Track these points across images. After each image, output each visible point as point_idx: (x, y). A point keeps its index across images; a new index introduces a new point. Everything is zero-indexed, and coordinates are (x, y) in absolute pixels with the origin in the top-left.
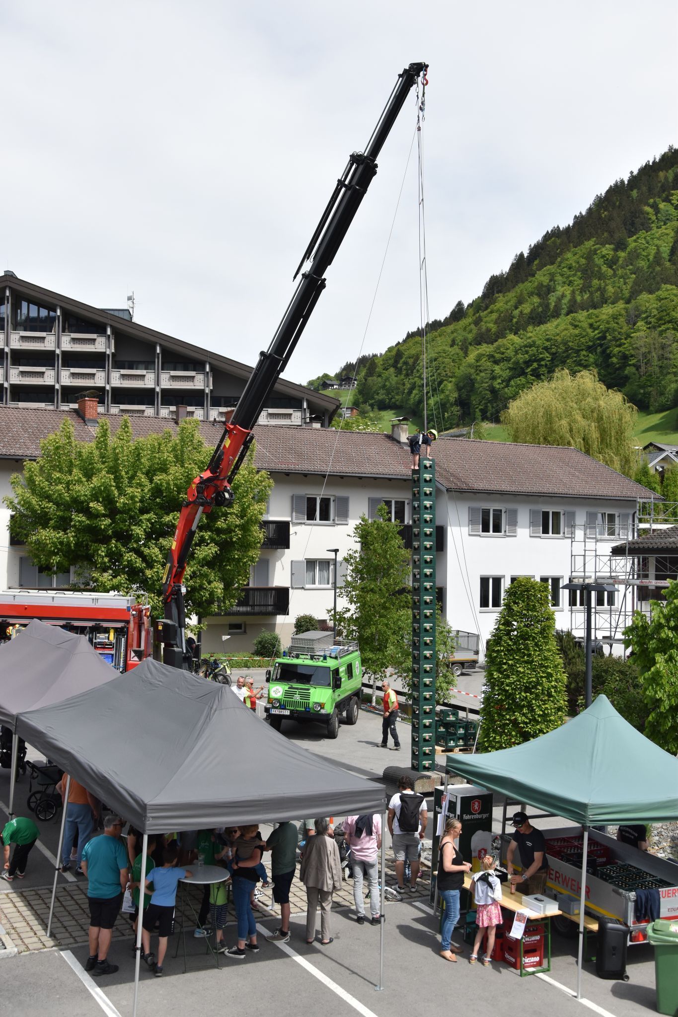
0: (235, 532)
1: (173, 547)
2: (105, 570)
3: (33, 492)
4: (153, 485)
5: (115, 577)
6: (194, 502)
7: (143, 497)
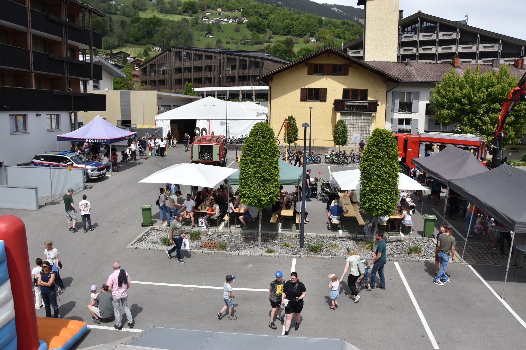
0: (522, 111)
1: (499, 118)
2: (466, 125)
3: (439, 96)
4: (488, 92)
5: (470, 128)
6: (510, 100)
7: (483, 97)
